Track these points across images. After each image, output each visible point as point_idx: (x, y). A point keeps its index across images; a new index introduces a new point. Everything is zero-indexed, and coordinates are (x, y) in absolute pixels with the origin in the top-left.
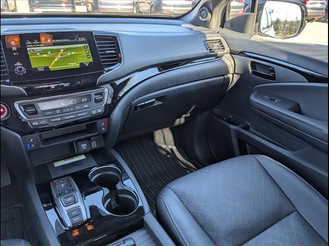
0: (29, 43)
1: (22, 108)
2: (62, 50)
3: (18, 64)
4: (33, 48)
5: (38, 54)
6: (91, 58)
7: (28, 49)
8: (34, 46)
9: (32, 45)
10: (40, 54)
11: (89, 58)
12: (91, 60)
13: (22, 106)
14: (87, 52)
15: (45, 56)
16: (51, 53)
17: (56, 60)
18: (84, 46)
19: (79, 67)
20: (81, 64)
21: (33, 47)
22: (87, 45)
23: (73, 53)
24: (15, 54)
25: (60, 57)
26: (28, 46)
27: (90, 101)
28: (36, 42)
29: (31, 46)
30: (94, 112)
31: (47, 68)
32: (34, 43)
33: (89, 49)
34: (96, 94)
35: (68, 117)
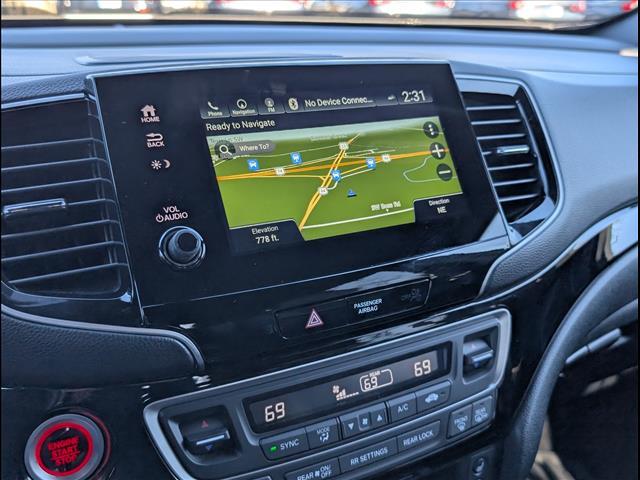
0: (215, 113)
1: (174, 428)
2: (344, 146)
3: (173, 214)
4: (232, 139)
5: (253, 164)
6: (455, 177)
7: (212, 141)
8: (236, 126)
9: (229, 120)
10: (263, 165)
11: (447, 177)
12: (454, 188)
13: (175, 419)
14: (438, 151)
15: (280, 171)
16: (303, 158)
17: (323, 191)
18: (426, 127)
19: (412, 219)
20: (421, 207)
21: (233, 131)
22: (435, 120)
23: (386, 158)
24: (156, 165)
25: (336, 175)
26: (209, 127)
27: (447, 372)
28: (243, 110)
29: (225, 126)
30: (461, 424)
31: (288, 228)
32: (235, 113)
33: (441, 138)
34: (469, 339)
35: (364, 459)
